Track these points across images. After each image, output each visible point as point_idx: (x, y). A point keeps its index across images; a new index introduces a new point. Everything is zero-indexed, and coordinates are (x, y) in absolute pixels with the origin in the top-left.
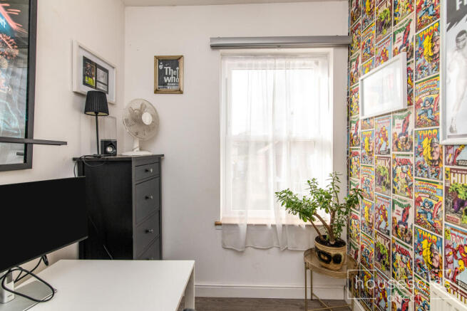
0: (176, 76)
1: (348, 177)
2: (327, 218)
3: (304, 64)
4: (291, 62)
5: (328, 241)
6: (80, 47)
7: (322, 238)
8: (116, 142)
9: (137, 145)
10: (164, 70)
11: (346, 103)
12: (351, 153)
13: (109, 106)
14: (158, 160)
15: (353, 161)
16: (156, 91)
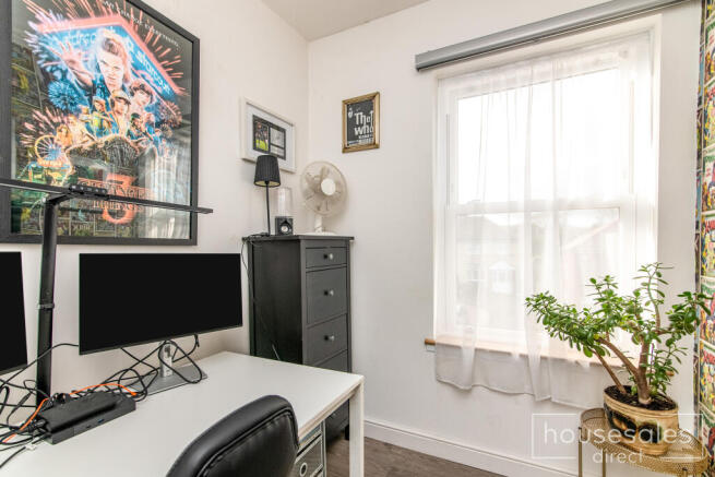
0: (369, 124)
1: (697, 275)
2: (634, 352)
3: (597, 63)
4: (565, 64)
5: (636, 397)
6: (248, 104)
7: (623, 390)
8: (291, 220)
9: (319, 223)
10: (354, 117)
11: (695, 121)
12: (704, 224)
13: (281, 174)
14: (345, 244)
15: (707, 240)
16: (346, 150)
